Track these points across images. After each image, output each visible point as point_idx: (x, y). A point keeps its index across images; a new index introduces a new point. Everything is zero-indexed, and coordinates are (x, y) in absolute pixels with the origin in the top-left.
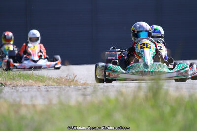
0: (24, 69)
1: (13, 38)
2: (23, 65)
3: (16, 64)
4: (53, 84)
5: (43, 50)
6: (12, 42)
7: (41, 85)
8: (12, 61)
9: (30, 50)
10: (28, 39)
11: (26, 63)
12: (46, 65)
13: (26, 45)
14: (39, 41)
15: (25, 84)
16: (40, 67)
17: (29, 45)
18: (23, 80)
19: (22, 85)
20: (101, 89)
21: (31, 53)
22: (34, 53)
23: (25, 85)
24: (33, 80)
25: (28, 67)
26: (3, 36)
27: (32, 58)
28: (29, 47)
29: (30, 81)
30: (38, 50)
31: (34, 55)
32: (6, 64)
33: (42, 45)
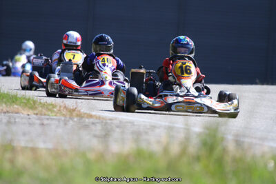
4: (47, 113)
7: (31, 112)
15: (8, 110)
18: (6, 103)
19: (5, 110)
20: (118, 127)
23: (8, 112)
24: (20, 105)
29: (15, 106)
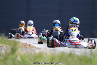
0: (25, 38)
1: (25, 24)
2: (25, 36)
3: (21, 36)
5: (35, 30)
6: (24, 26)
8: (19, 34)
9: (28, 29)
10: (28, 24)
11: (26, 36)
12: (35, 37)
13: (27, 27)
14: (33, 26)
16: (32, 38)
17: (28, 27)
21: (29, 31)
22: (30, 31)
25: (27, 37)
26: (20, 23)
27: (29, 33)
28: (28, 28)
30: (32, 30)
31: (30, 32)
32: (17, 36)
33: (34, 28)
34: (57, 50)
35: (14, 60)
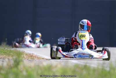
34: (69, 62)
35: (17, 75)
